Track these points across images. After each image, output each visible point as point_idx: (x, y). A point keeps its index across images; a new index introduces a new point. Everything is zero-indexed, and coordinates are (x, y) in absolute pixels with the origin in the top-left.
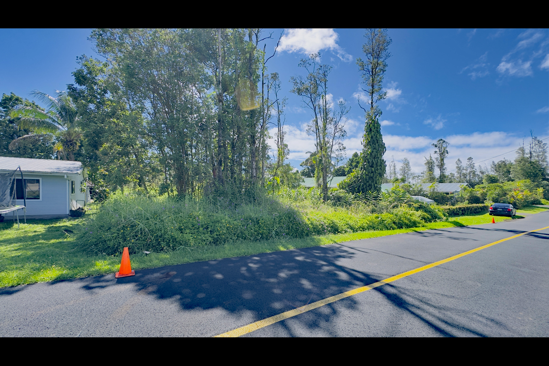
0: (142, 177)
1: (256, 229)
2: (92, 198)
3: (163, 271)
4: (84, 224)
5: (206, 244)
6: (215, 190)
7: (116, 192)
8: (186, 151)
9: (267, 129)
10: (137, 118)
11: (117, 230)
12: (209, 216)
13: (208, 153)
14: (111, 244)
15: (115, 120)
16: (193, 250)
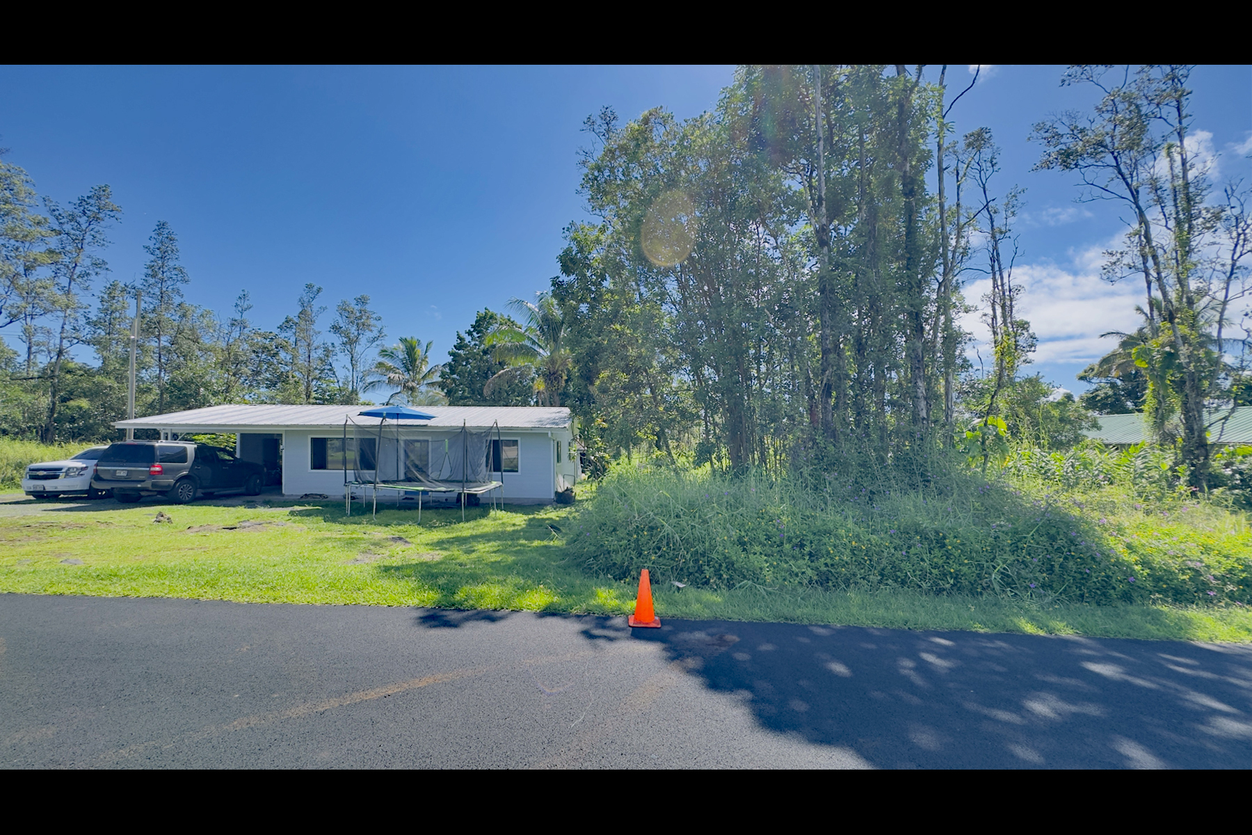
0: (662, 430)
1: (935, 560)
2: (583, 472)
3: (714, 630)
4: (574, 518)
5: (800, 583)
6: (816, 455)
7: (621, 461)
8: (748, 370)
9: (957, 287)
10: (652, 317)
11: (628, 534)
12: (805, 518)
13: (797, 368)
14: (618, 558)
15: (618, 327)
16: (770, 594)
